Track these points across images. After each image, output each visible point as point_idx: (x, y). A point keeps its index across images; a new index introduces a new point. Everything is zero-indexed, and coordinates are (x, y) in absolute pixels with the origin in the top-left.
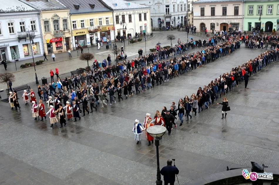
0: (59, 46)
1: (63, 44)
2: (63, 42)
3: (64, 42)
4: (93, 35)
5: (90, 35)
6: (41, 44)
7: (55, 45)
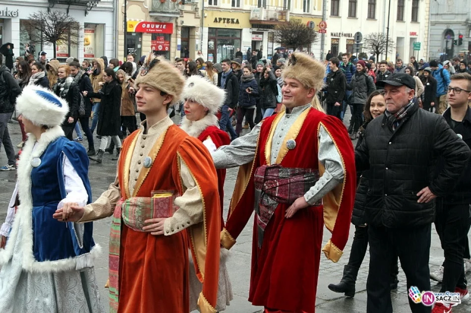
0: (160, 48)
1: (173, 45)
2: (173, 39)
3: (176, 41)
4: (260, 36)
5: (254, 33)
6: (109, 30)
7: (150, 43)
